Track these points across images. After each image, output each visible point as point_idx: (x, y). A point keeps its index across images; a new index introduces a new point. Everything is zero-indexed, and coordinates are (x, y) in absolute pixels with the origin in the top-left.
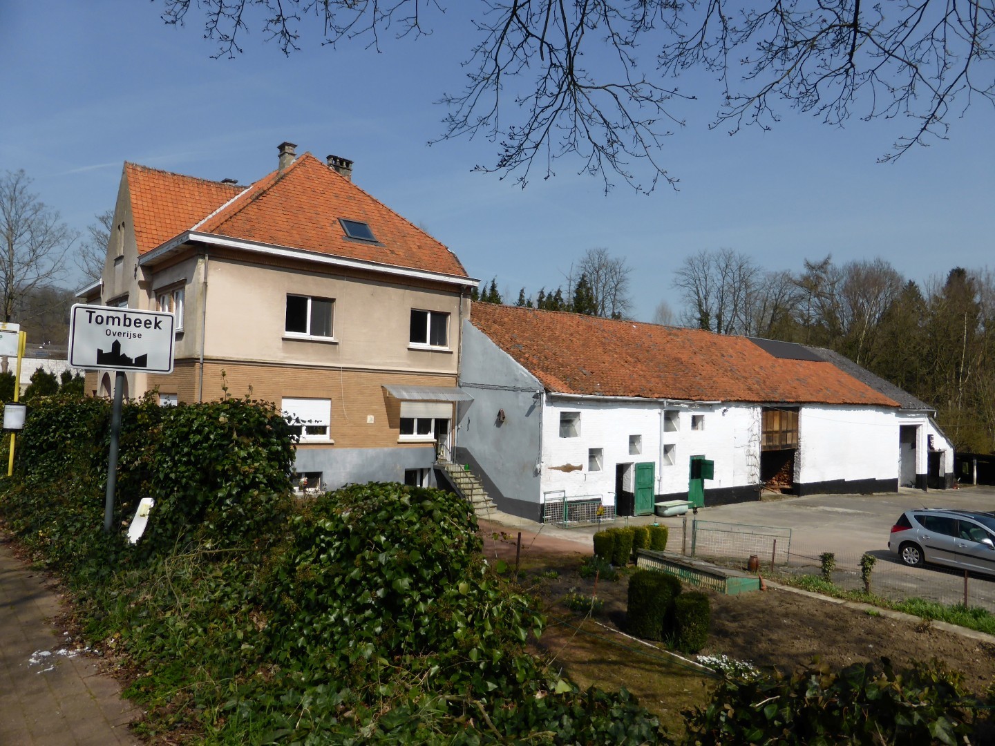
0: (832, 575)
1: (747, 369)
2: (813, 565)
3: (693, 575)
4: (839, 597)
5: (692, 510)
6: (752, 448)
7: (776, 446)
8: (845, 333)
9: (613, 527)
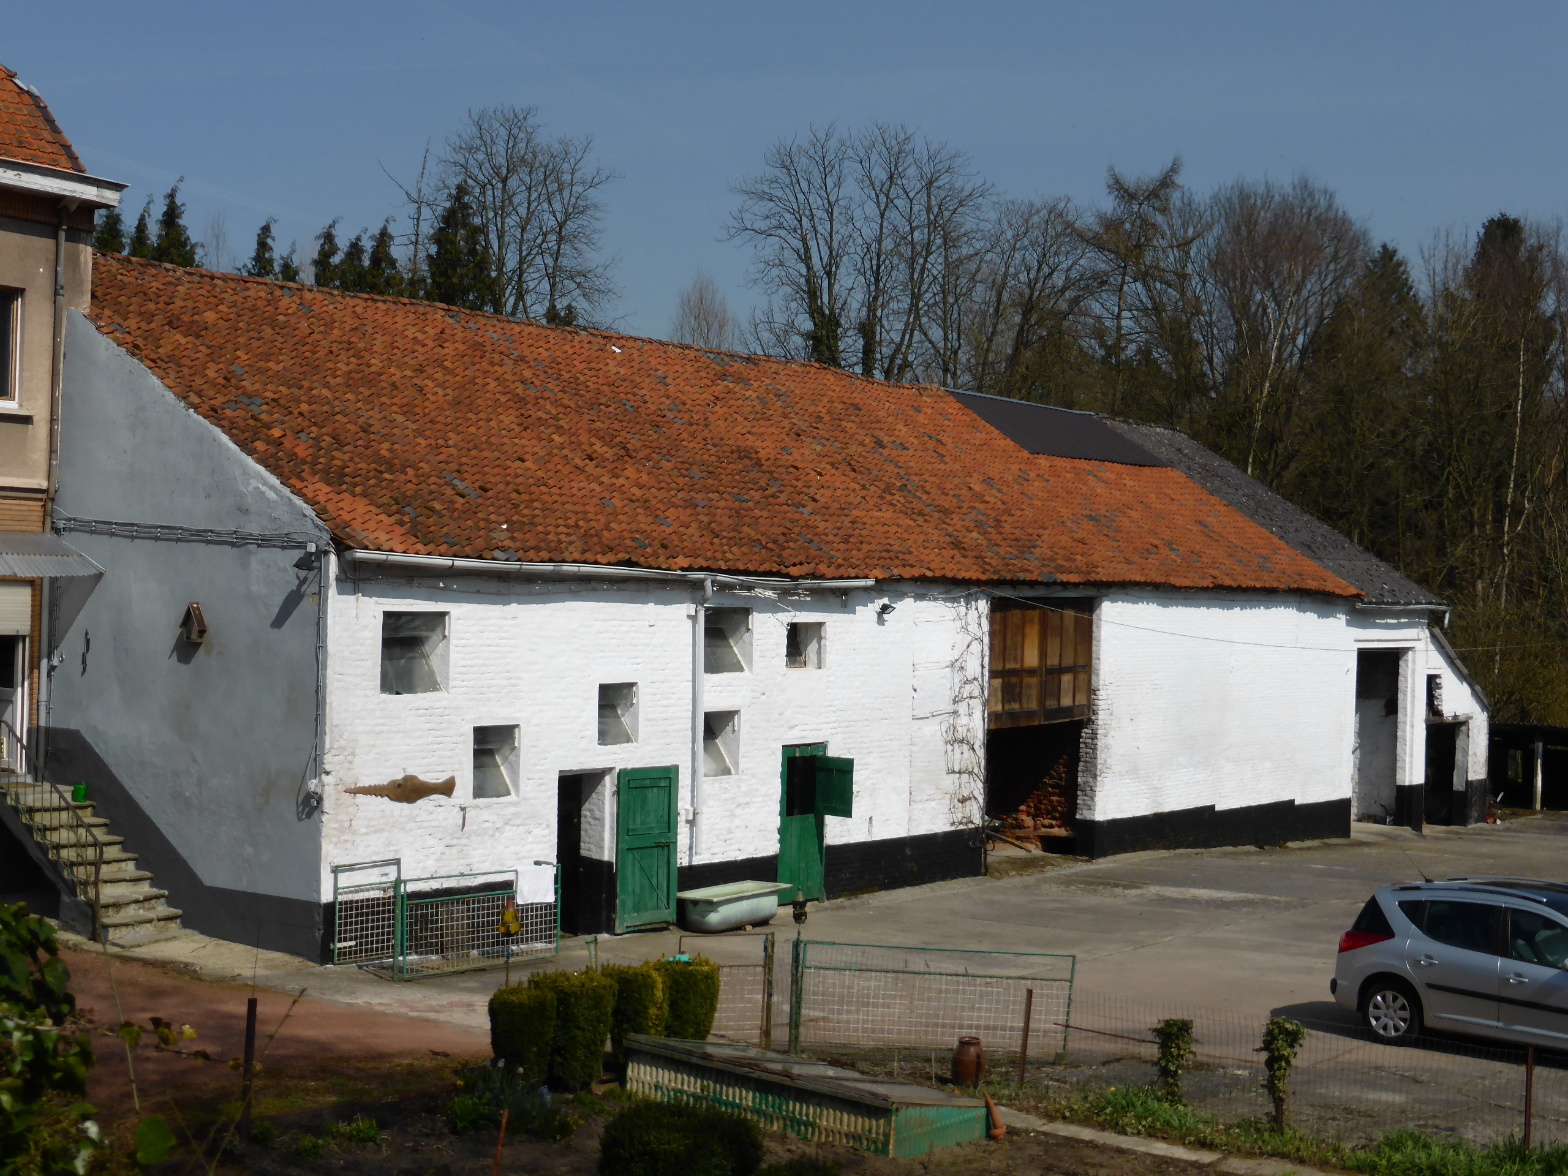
0: (1186, 1083)
1: (948, 486)
2: (1133, 1057)
3: (796, 1108)
4: (1204, 1144)
5: (789, 910)
6: (963, 720)
7: (1031, 714)
8: (1215, 387)
9: (551, 970)
